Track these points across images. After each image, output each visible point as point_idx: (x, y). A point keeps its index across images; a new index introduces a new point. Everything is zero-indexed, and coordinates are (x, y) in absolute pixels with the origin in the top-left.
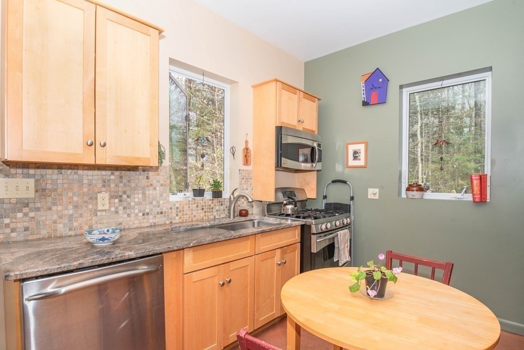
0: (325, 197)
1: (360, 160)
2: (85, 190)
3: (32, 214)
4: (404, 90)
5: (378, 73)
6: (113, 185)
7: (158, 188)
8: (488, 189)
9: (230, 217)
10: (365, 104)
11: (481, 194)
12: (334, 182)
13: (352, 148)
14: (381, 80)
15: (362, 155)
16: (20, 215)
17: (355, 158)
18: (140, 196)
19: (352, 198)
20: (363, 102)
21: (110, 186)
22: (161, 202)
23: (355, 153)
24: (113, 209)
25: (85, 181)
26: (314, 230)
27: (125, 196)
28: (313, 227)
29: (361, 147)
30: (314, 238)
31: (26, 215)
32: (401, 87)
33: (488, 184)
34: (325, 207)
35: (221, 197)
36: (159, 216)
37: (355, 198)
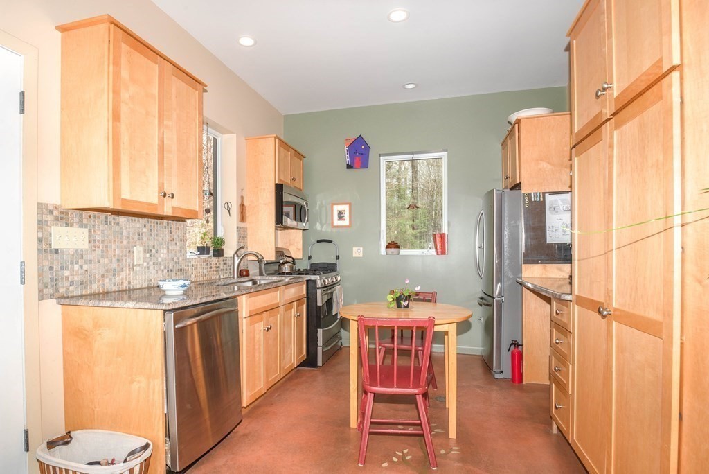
0: (310, 258)
1: (344, 220)
2: (125, 242)
3: (85, 267)
4: (381, 158)
5: (360, 140)
6: (145, 239)
7: (178, 244)
8: (446, 244)
9: (233, 277)
10: (349, 167)
11: (442, 249)
12: (318, 242)
13: (337, 208)
14: (363, 147)
15: (347, 216)
16: (76, 267)
17: (340, 218)
18: (165, 251)
19: (338, 257)
20: (348, 165)
21: (143, 239)
22: (181, 259)
23: (340, 213)
24: (145, 264)
25: (125, 233)
26: (319, 285)
27: (154, 251)
28: (319, 281)
29: (346, 208)
30: (319, 292)
31: (81, 267)
32: (380, 155)
33: (446, 241)
34: (311, 267)
35: (222, 255)
36: (179, 273)
37: (340, 257)
